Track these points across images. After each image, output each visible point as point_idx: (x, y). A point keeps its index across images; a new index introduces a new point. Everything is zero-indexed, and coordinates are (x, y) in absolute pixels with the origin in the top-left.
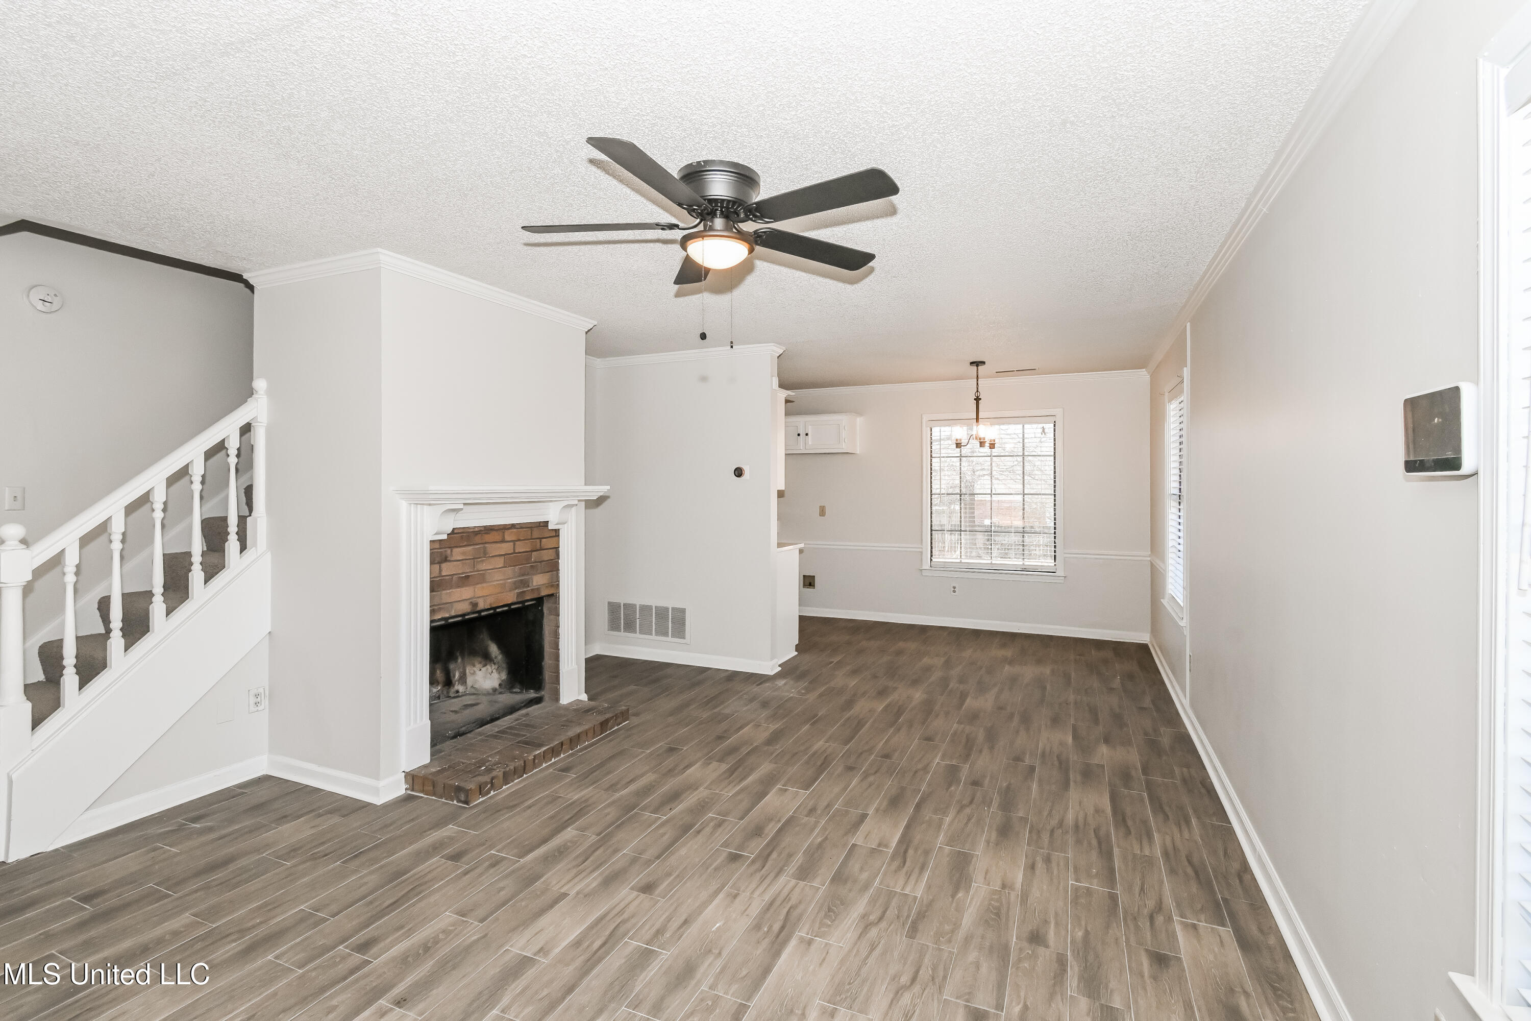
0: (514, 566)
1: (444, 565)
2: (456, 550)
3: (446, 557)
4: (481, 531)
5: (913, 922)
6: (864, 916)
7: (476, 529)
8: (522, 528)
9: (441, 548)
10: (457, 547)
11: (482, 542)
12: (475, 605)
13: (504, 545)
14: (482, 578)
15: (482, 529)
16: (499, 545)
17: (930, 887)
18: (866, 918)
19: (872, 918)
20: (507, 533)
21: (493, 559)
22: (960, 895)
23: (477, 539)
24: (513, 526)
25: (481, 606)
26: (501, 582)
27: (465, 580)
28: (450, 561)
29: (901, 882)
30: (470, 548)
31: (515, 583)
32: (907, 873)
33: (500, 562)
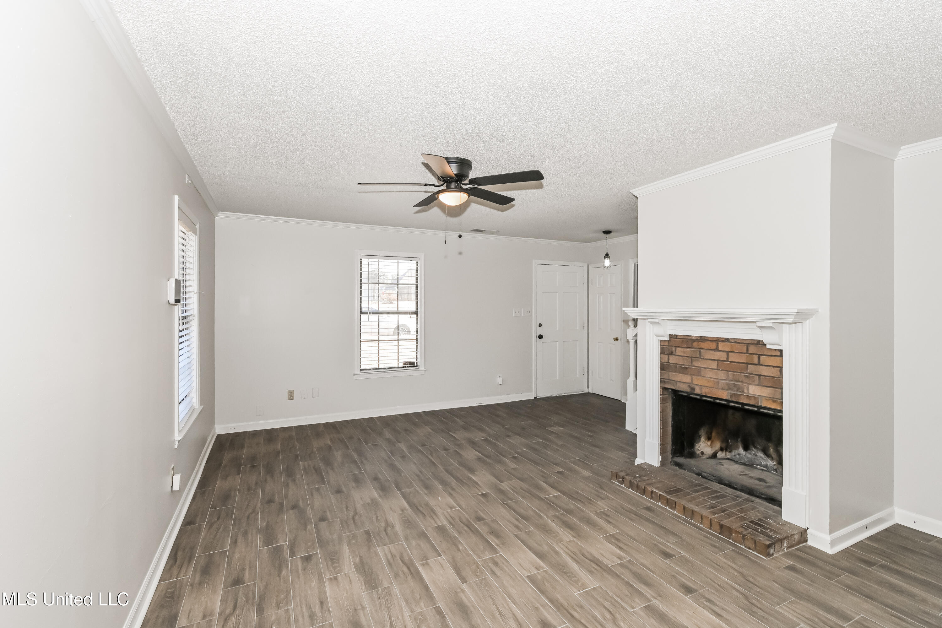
0: (728, 371)
1: (671, 357)
2: (679, 349)
3: (672, 352)
4: (697, 339)
5: (370, 536)
6: (393, 527)
7: (693, 338)
8: (736, 342)
9: (669, 346)
10: (679, 347)
11: (698, 347)
12: (693, 389)
13: (717, 353)
14: (698, 372)
15: (699, 338)
16: (713, 352)
17: (376, 555)
18: (392, 527)
19: (389, 529)
20: (721, 345)
21: (706, 361)
22: (358, 559)
23: (695, 344)
24: (727, 340)
25: (698, 391)
26: (715, 380)
27: (684, 370)
28: (674, 355)
29: (393, 550)
30: (688, 350)
31: (728, 384)
32: (395, 556)
33: (714, 365)
